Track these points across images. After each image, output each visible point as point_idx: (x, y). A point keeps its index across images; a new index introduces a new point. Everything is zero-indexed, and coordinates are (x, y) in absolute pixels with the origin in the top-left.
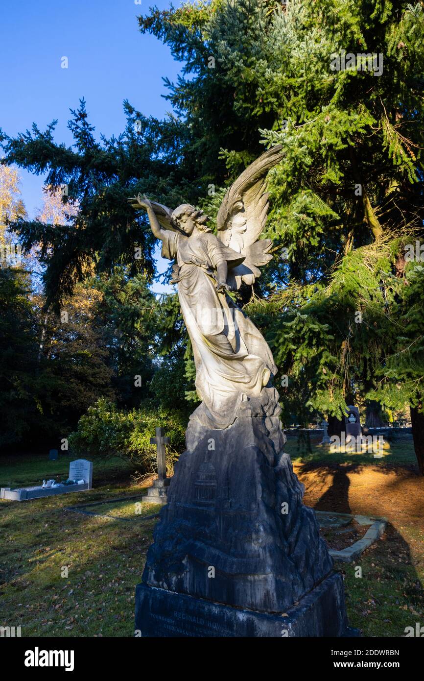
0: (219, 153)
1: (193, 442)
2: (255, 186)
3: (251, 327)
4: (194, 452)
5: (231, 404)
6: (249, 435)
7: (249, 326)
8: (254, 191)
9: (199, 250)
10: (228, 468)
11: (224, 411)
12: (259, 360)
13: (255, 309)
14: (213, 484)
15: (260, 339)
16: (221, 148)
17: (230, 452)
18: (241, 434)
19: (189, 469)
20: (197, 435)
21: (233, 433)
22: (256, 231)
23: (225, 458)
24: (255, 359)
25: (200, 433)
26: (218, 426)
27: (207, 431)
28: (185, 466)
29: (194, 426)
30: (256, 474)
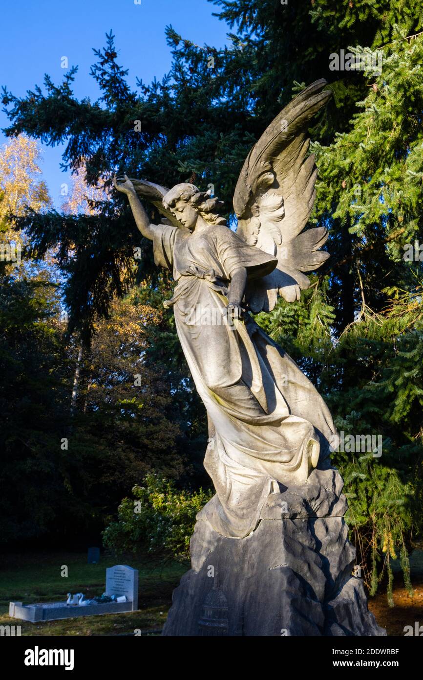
0: (293, 89)
1: (199, 556)
2: (290, 146)
3: (294, 371)
4: (199, 573)
5: (254, 497)
6: (278, 549)
7: (289, 369)
8: (290, 154)
9: (202, 253)
10: (245, 601)
11: (243, 509)
12: (305, 425)
13: (366, 331)
14: (222, 625)
15: (309, 391)
16: (295, 82)
17: (249, 575)
18: (266, 546)
19: (192, 598)
20: (205, 545)
21: (255, 544)
22: (299, 216)
23: (242, 585)
24: (298, 424)
25: (210, 542)
26: (235, 532)
27: (219, 540)
28: (187, 593)
29: (202, 530)
30: (284, 614)
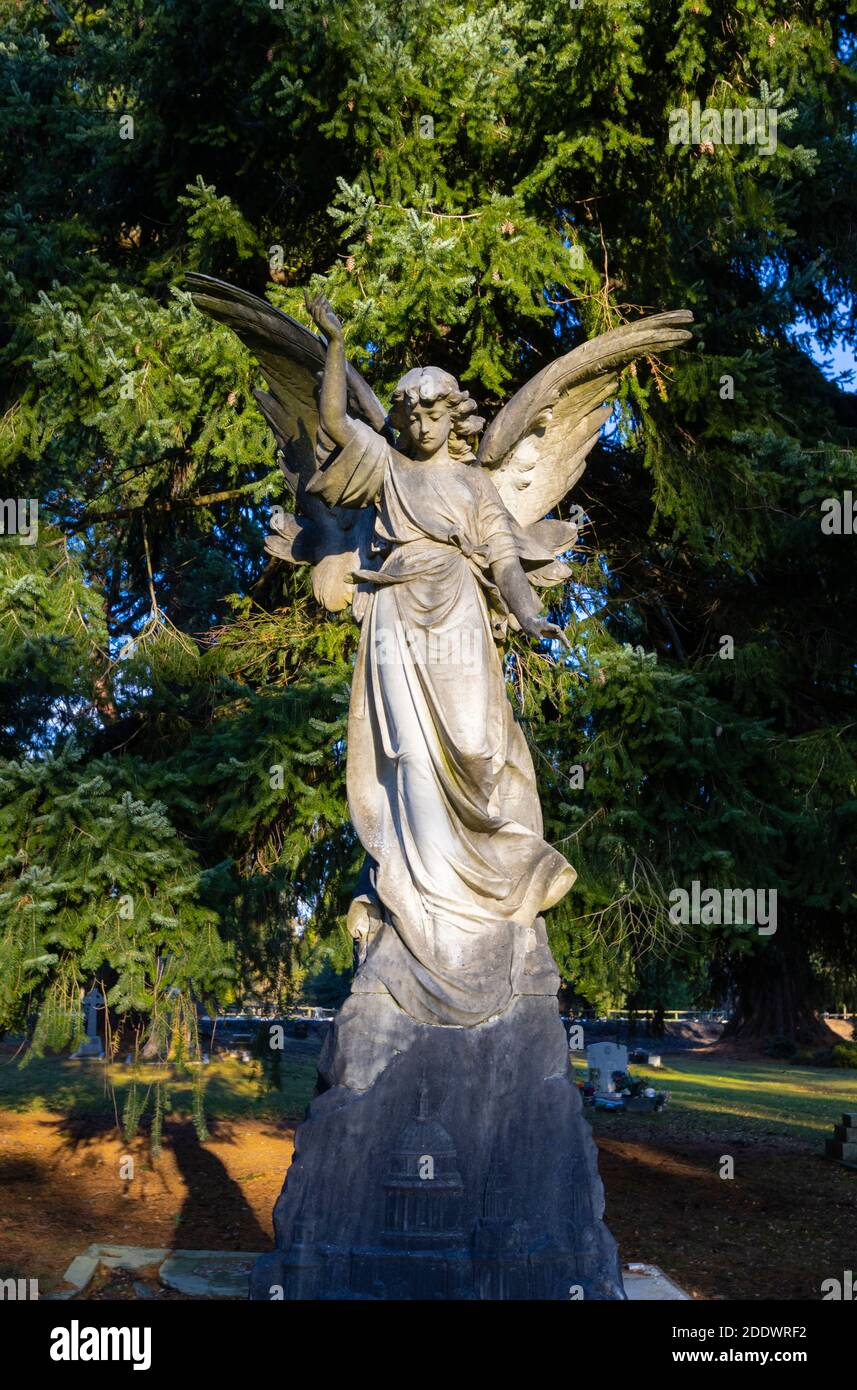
0: (189, 187)
1: (371, 1061)
2: (592, 382)
4: (373, 1090)
5: (492, 956)
6: (558, 1045)
9: (466, 509)
10: (498, 1138)
11: (476, 975)
12: (531, 839)
14: (452, 1183)
16: (199, 177)
17: (502, 1091)
18: (534, 1041)
19: (361, 1140)
20: (381, 1039)
21: (509, 1037)
22: (548, 494)
23: (488, 1108)
24: (521, 836)
25: (394, 1035)
26: (453, 1016)
27: (418, 1030)
28: (344, 1131)
29: (369, 1013)
30: (588, 1152)
